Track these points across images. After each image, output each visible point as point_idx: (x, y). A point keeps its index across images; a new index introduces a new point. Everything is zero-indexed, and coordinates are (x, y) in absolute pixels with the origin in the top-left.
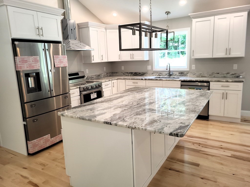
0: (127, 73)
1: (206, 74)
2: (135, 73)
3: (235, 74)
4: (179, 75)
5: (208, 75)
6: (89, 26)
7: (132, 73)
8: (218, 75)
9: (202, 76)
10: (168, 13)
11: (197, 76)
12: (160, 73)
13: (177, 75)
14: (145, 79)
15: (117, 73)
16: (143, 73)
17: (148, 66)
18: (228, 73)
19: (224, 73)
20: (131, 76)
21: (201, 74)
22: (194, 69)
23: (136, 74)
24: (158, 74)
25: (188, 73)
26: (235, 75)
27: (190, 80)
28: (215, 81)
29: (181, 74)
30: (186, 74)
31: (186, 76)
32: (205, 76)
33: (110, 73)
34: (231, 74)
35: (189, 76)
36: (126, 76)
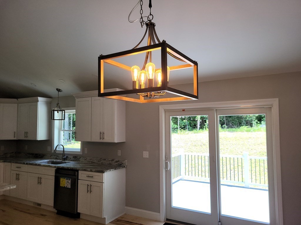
0: (29, 153)
1: (95, 159)
2: (36, 154)
3: (118, 161)
4: (73, 159)
5: (97, 161)
7: (33, 154)
8: (104, 161)
10: (59, 90)
11: (88, 162)
12: (57, 156)
13: (71, 159)
16: (43, 155)
17: (48, 147)
18: (113, 160)
19: (110, 160)
21: (91, 159)
22: (86, 153)
24: (55, 157)
26: (118, 163)
29: (75, 159)
30: (79, 159)
32: (94, 162)
33: (13, 153)
34: (115, 161)
35: (81, 161)
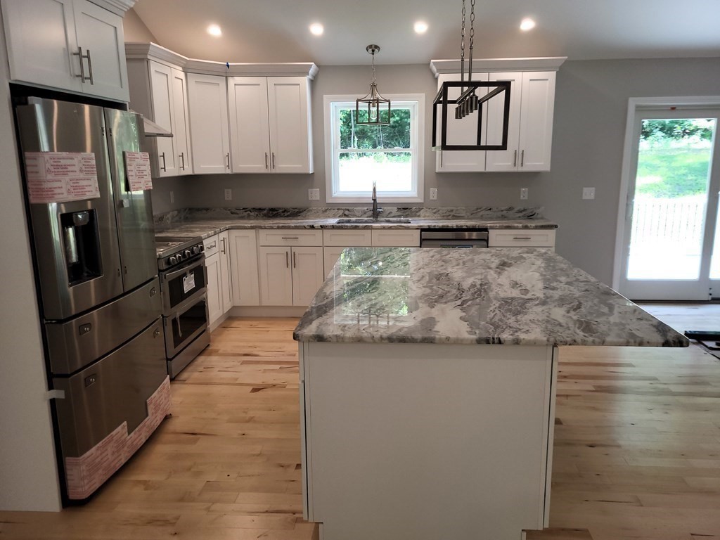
0: (244, 209)
1: (464, 210)
2: (273, 210)
3: (525, 210)
4: (399, 213)
5: (469, 214)
6: (149, 57)
7: (260, 210)
8: (489, 212)
9: (454, 216)
10: (373, 48)
11: (443, 216)
12: (348, 210)
13: (392, 215)
14: (321, 226)
15: (207, 209)
16: (296, 210)
17: (309, 190)
18: (511, 209)
19: (503, 208)
20: (256, 217)
21: (452, 211)
22: (435, 198)
23: (273, 213)
24: (341, 212)
25: (420, 210)
26: (524, 213)
27: (443, 226)
28: (501, 228)
29: (403, 213)
30: (417, 212)
31: (415, 216)
32: (461, 215)
33: (185, 210)
34: (516, 210)
35: (422, 215)
36: (242, 218)
